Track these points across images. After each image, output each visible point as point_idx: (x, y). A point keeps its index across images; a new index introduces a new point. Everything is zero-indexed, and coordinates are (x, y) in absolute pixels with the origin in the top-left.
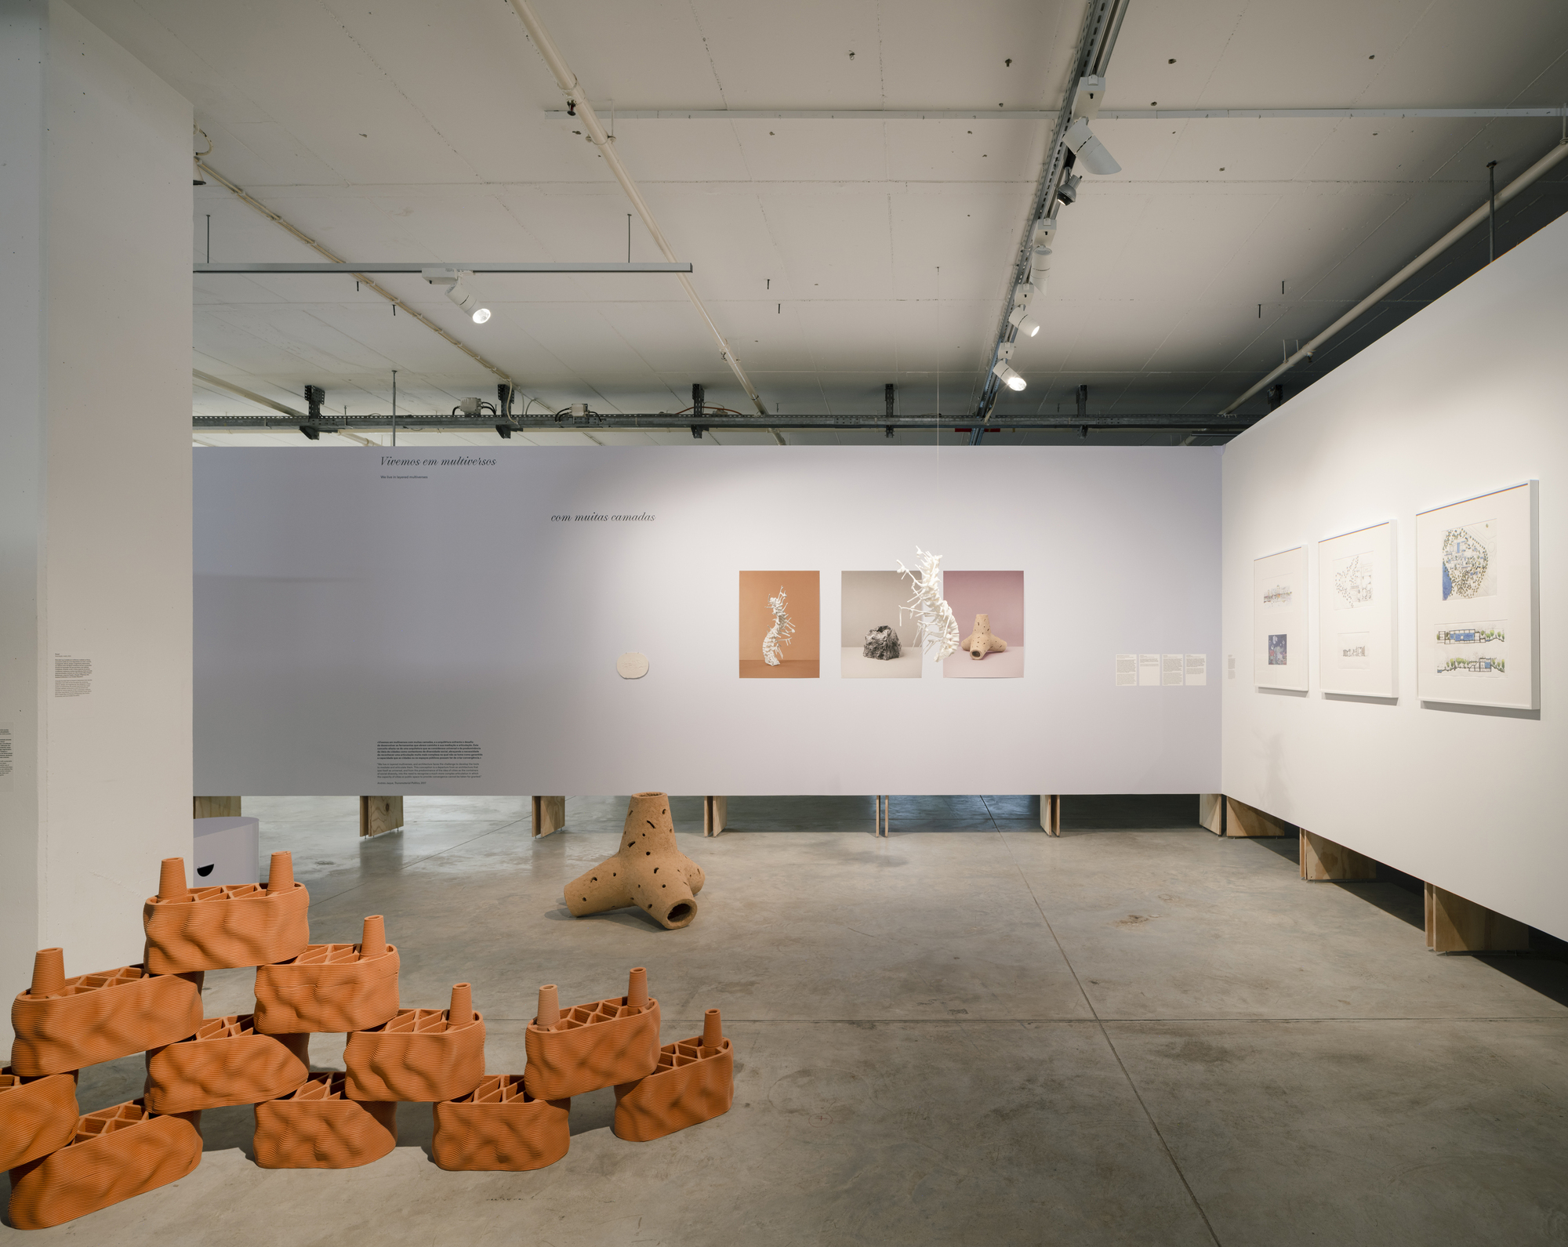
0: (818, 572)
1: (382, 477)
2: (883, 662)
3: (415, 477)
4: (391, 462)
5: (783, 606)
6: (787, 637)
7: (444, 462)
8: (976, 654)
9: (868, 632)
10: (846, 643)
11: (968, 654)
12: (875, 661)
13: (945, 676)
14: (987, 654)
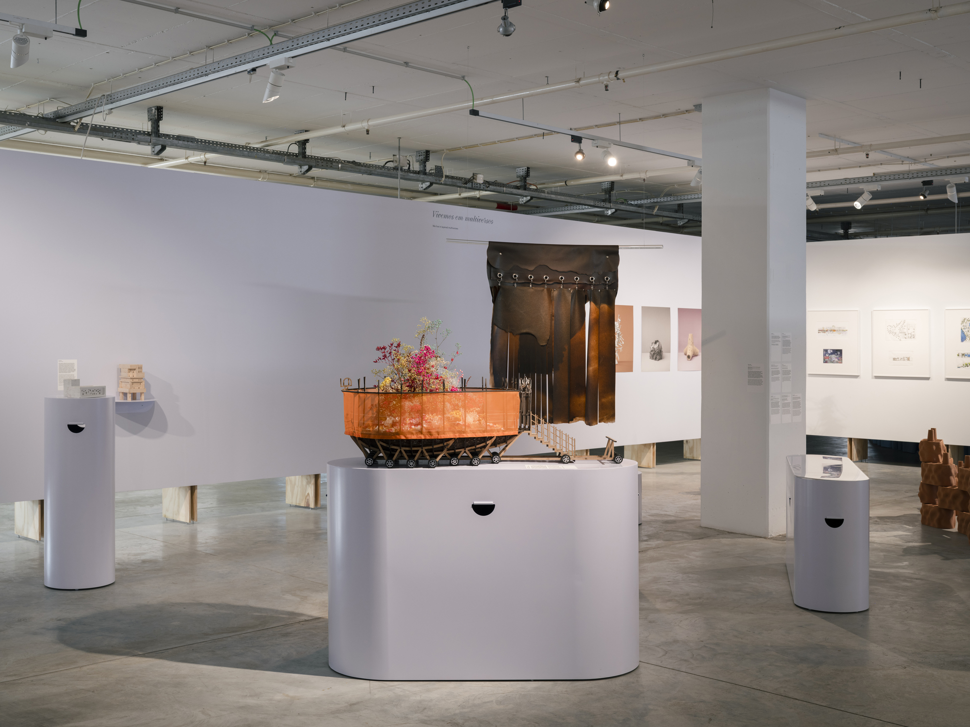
0: (632, 307)
1: (434, 226)
2: (656, 362)
3: (452, 228)
4: (438, 216)
5: (619, 327)
6: (621, 347)
7: (467, 219)
8: (689, 357)
9: (651, 344)
10: (643, 351)
11: (686, 357)
12: (653, 361)
13: (678, 370)
14: (693, 357)
